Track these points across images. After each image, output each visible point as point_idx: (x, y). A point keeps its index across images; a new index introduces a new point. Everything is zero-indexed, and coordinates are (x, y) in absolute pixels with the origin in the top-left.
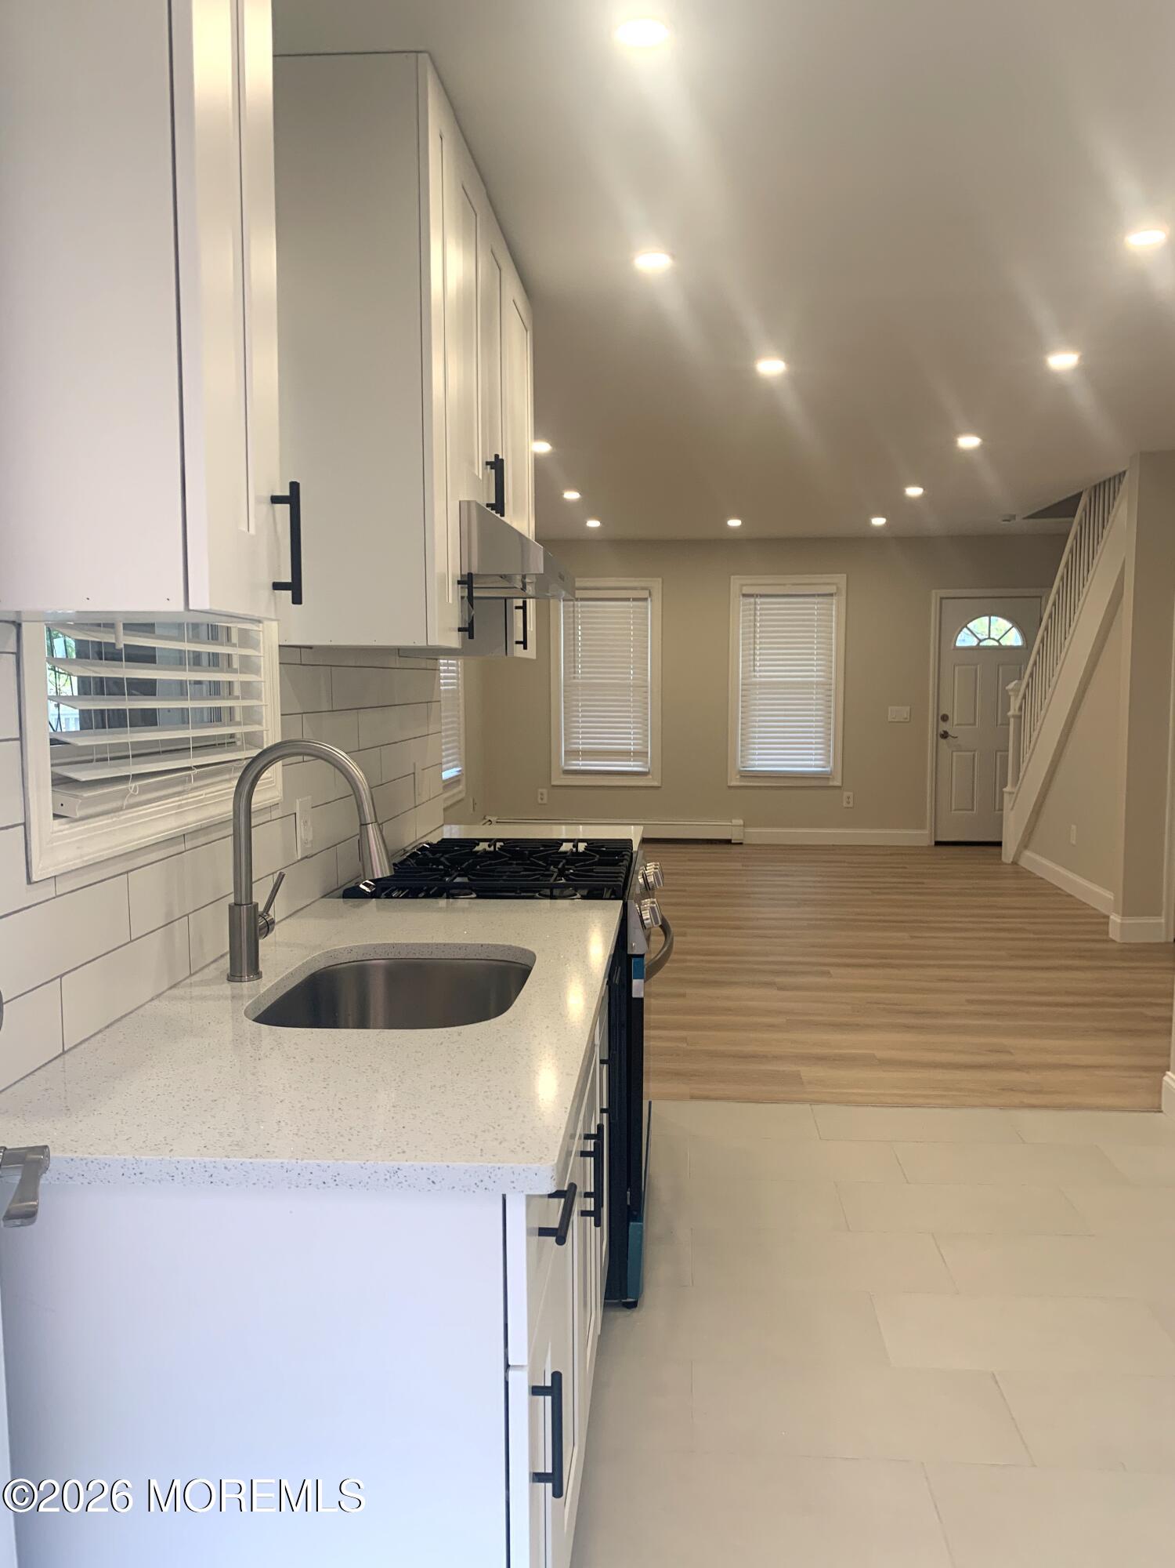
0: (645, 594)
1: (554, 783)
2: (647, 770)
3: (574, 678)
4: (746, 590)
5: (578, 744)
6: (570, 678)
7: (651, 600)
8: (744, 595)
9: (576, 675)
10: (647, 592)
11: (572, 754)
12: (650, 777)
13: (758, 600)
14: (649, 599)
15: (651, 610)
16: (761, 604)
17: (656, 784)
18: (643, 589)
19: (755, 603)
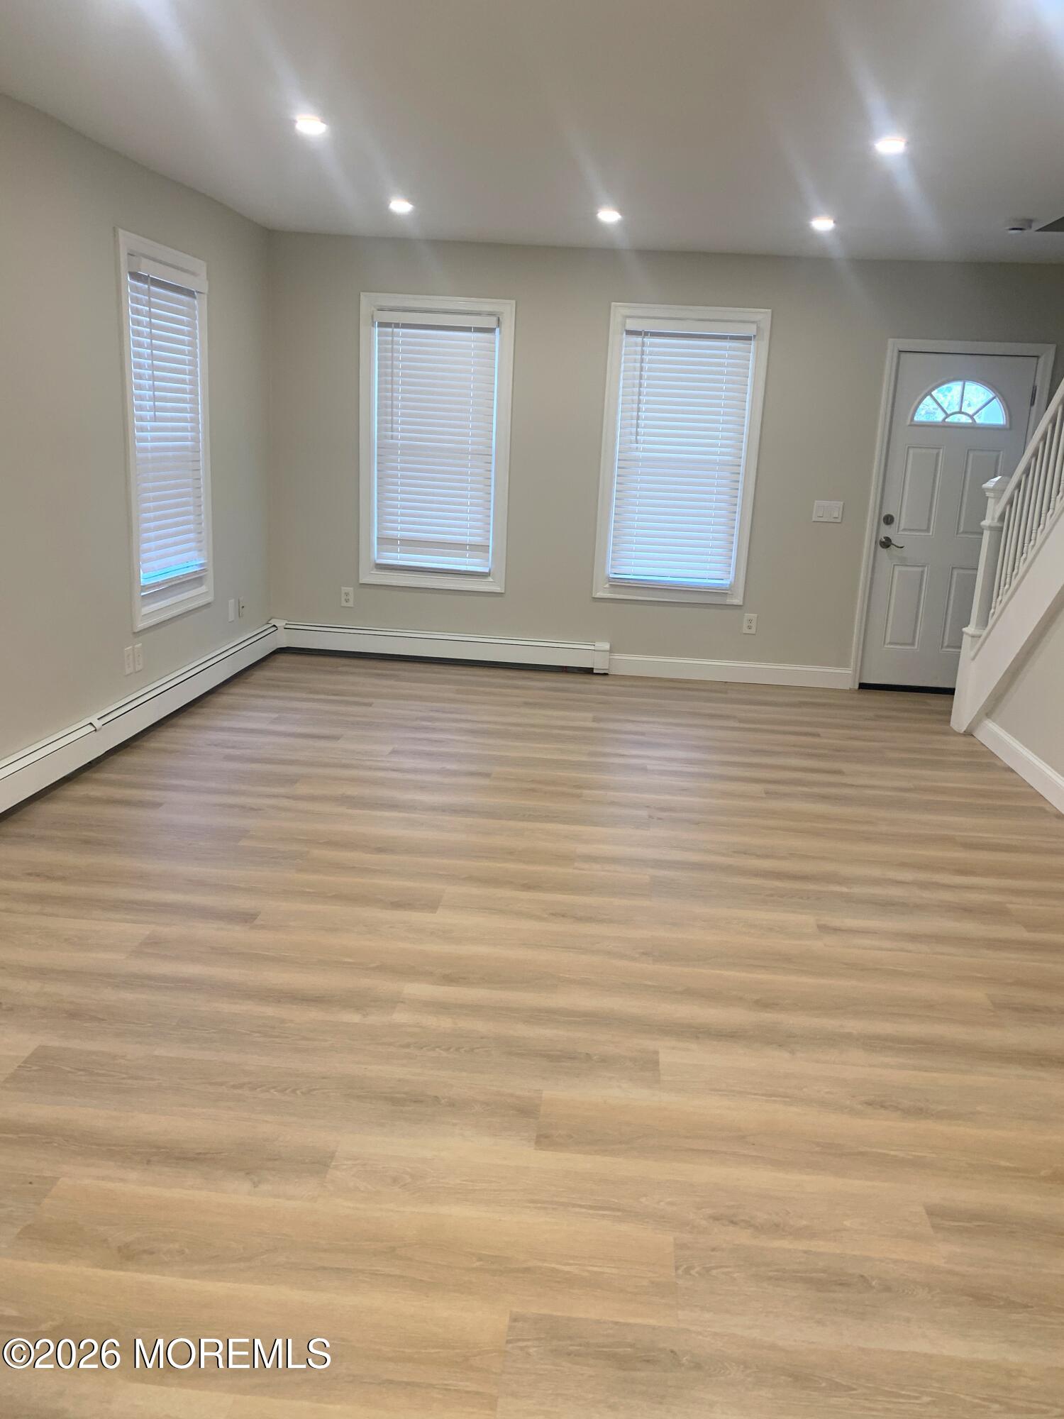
0: (490, 322)
1: (362, 580)
2: (487, 570)
3: (392, 438)
4: (631, 325)
5: (396, 529)
6: (386, 437)
7: (500, 332)
8: (629, 333)
9: (395, 434)
10: (495, 319)
11: (385, 541)
12: (490, 579)
13: (648, 340)
14: (497, 330)
15: (500, 344)
16: (652, 345)
17: (498, 589)
18: (491, 314)
19: (643, 344)
